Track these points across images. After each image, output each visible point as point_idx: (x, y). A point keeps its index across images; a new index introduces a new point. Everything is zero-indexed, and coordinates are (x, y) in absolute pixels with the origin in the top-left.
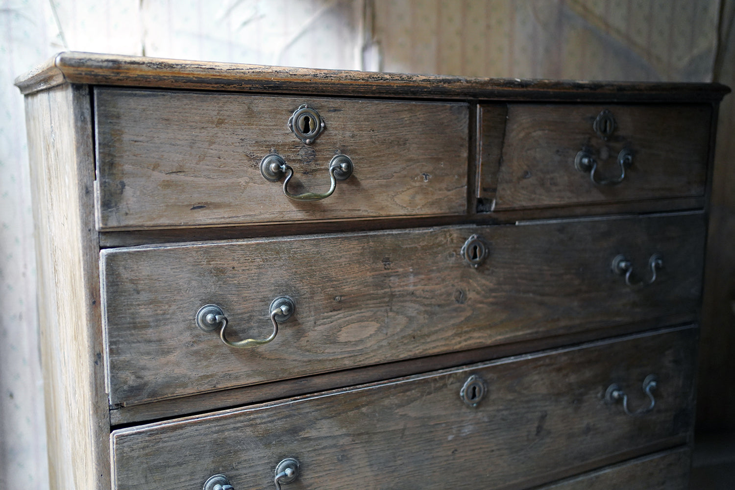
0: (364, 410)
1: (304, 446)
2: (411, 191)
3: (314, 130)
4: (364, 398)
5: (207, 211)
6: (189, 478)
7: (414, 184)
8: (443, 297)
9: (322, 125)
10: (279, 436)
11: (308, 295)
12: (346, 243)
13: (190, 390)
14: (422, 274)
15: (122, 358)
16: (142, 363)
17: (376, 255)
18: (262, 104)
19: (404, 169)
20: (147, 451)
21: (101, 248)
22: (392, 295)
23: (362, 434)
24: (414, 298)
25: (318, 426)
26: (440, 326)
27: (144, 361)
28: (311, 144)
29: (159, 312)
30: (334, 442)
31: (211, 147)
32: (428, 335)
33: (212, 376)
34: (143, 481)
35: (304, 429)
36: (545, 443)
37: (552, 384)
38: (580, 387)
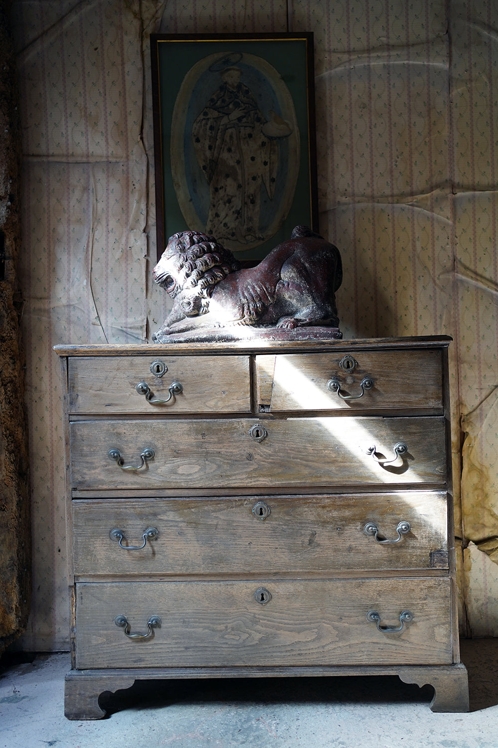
0: (193, 510)
1: (160, 523)
2: (216, 400)
3: (162, 371)
4: (193, 504)
5: (112, 407)
6: (104, 527)
7: (217, 396)
8: (238, 456)
9: (166, 368)
10: (147, 516)
11: (161, 448)
12: (180, 425)
13: (105, 487)
14: (225, 443)
15: (76, 468)
16: (84, 471)
17: (197, 432)
18: (139, 360)
19: (211, 389)
20: (86, 511)
21: (70, 421)
22: (207, 453)
23: (192, 523)
24: (221, 455)
25: (168, 514)
26: (237, 472)
27: (85, 471)
28: (160, 378)
29: (92, 450)
30: (177, 524)
31: (114, 380)
32: (230, 476)
33: (114, 481)
34: (84, 524)
35: (160, 515)
36: (316, 551)
37: (318, 515)
38: (342, 521)
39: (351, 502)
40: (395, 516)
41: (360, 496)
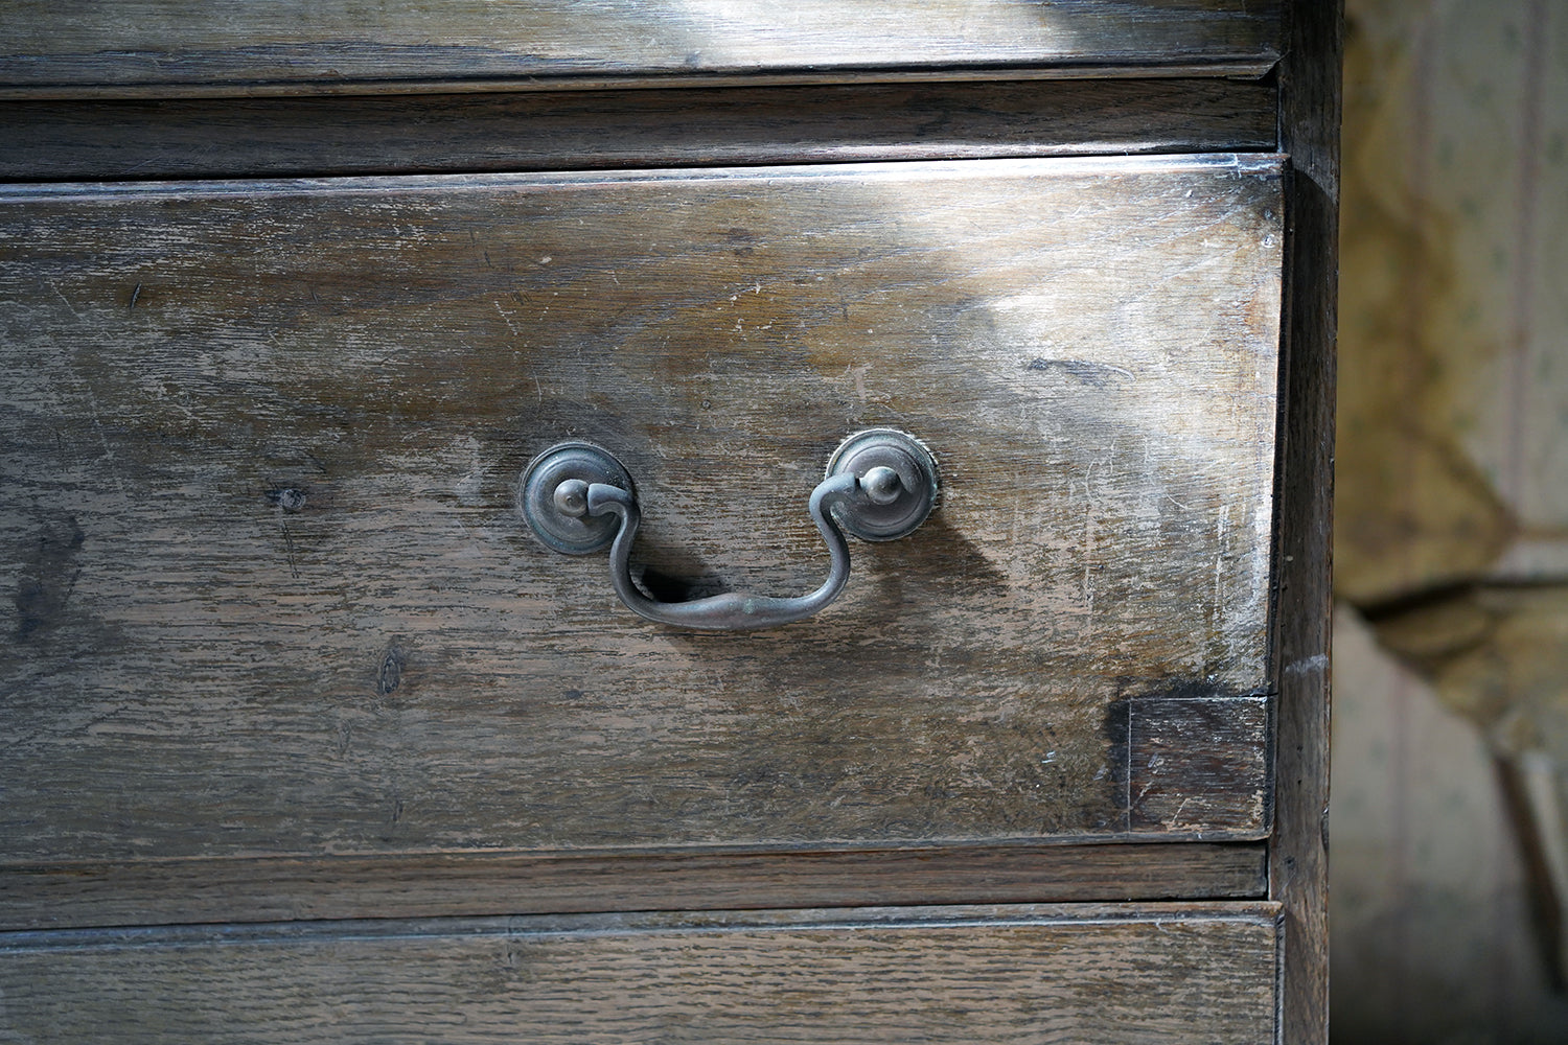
36: (92, 695)
37: (91, 366)
38: (311, 420)
39: (393, 251)
40: (803, 377)
41: (472, 197)
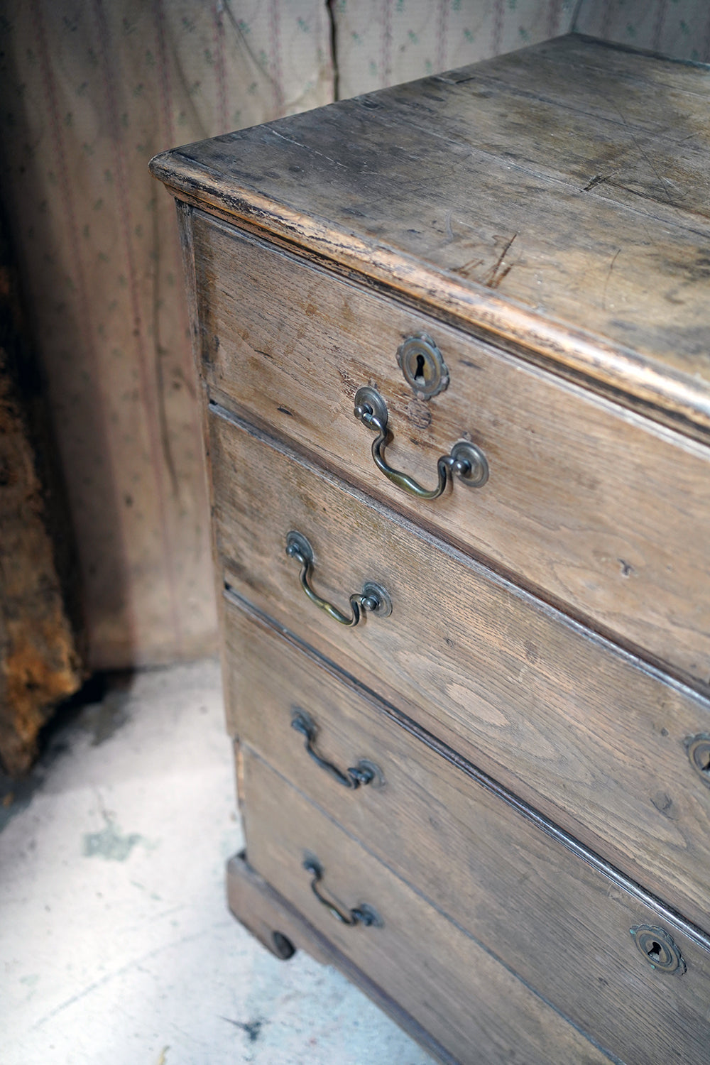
1: (391, 767)
5: (293, 421)
7: (598, 566)
8: (628, 777)
9: (444, 379)
11: (410, 607)
15: (226, 526)
17: (515, 628)
18: (364, 305)
21: (211, 401)
24: (573, 736)
25: (410, 764)
26: (613, 810)
27: (242, 544)
28: (423, 399)
29: (254, 505)
31: (301, 340)
32: (590, 804)
